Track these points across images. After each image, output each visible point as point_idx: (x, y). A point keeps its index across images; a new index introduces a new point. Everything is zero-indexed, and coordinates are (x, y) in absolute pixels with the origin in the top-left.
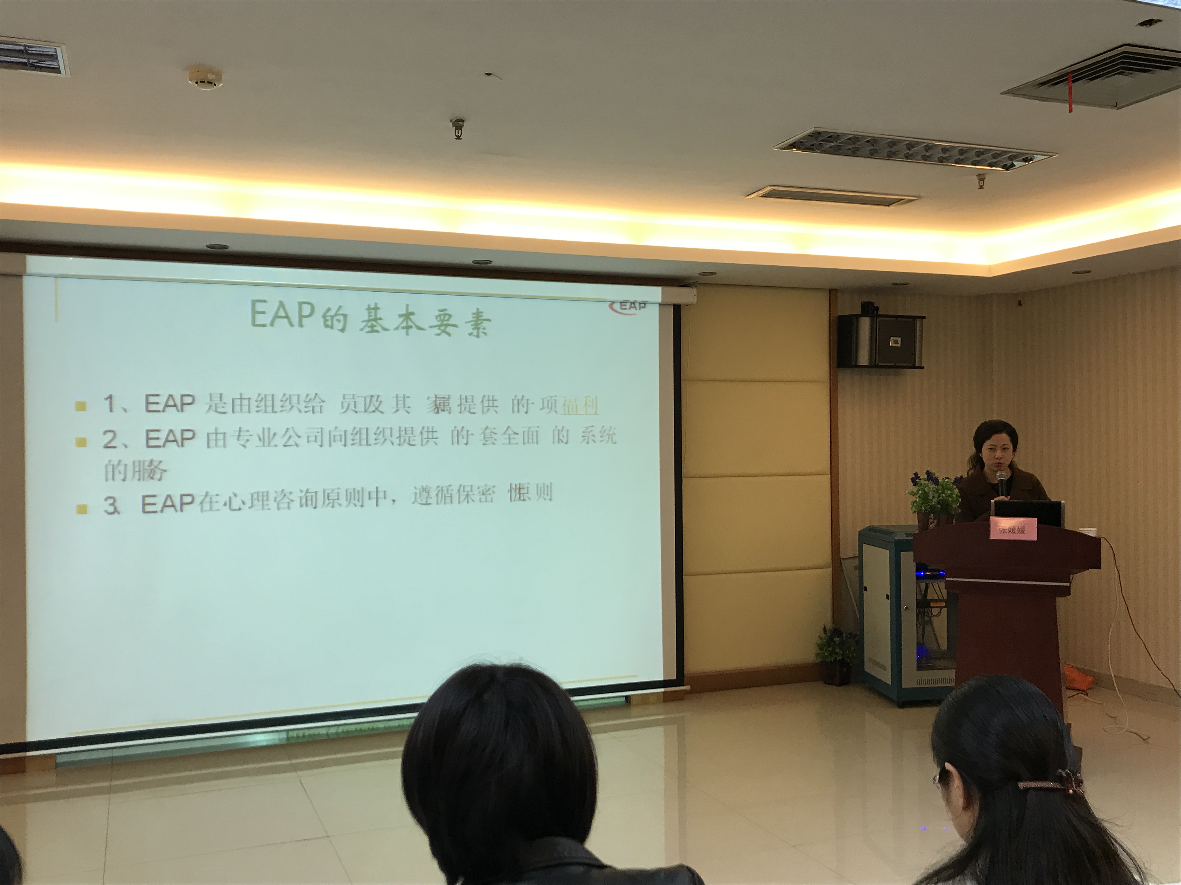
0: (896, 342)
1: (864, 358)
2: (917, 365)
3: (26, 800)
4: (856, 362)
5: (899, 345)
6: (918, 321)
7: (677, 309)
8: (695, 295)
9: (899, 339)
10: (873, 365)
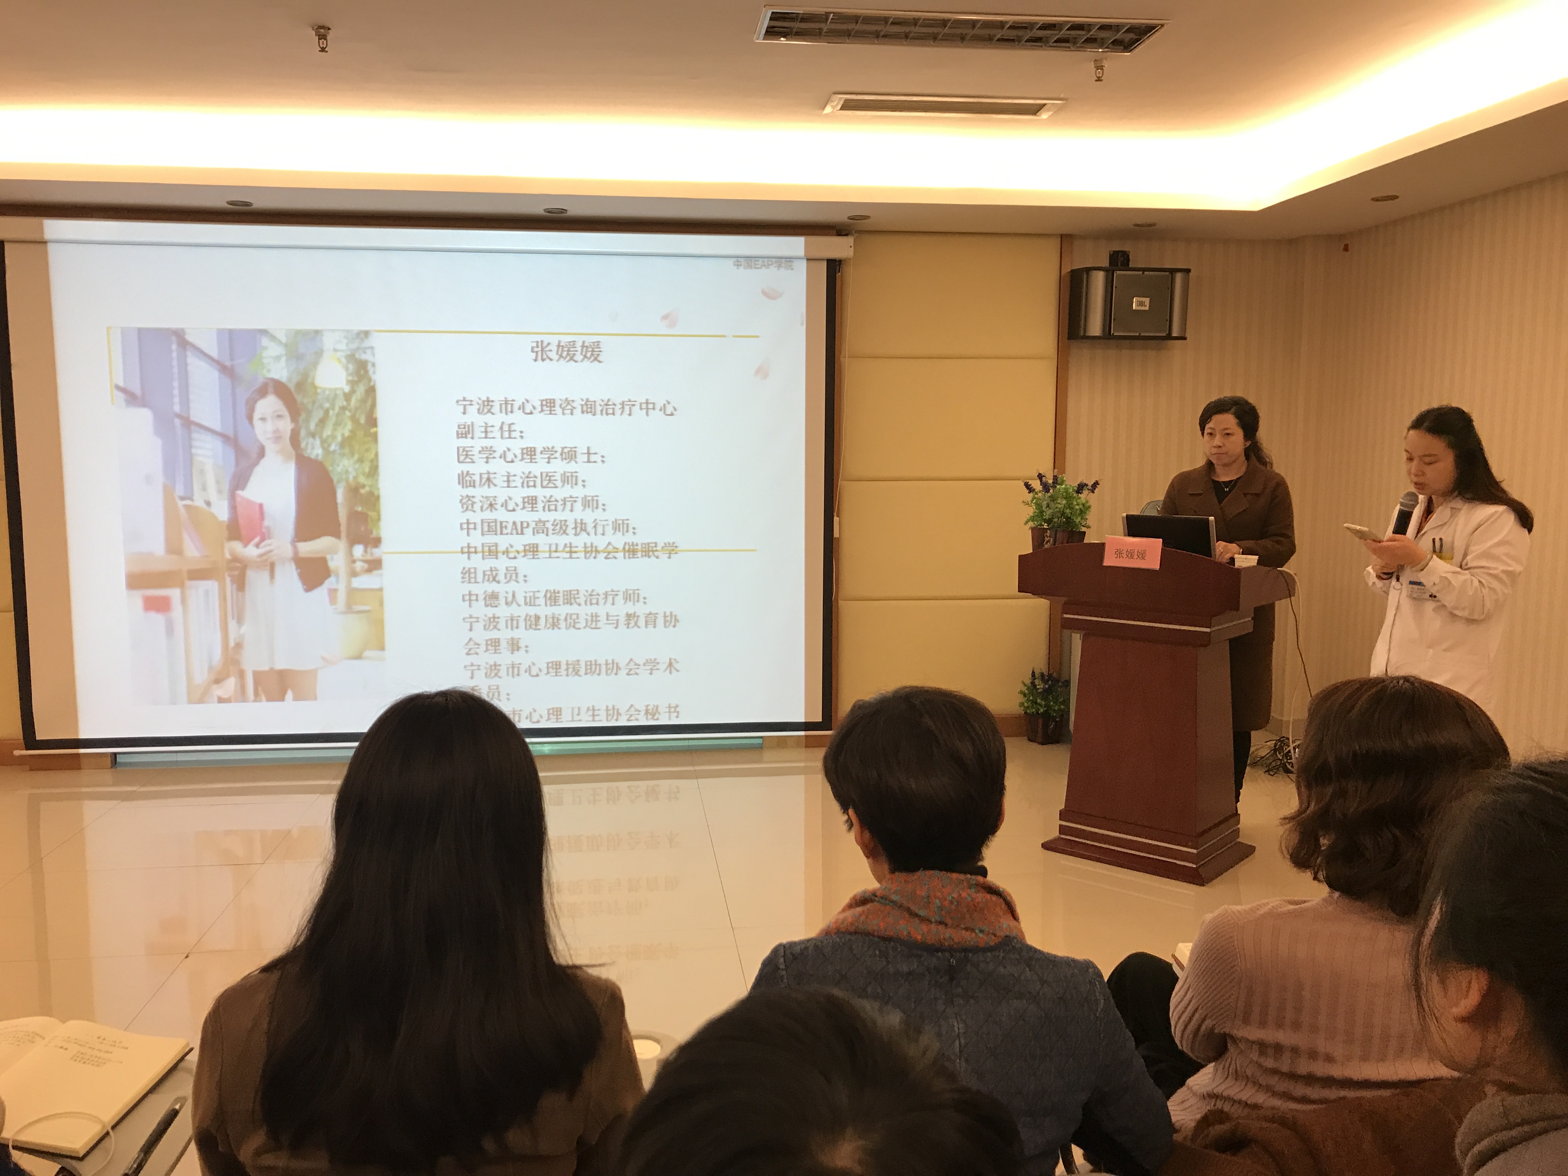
0: (1141, 304)
1: (1095, 327)
2: (1175, 334)
3: (80, 797)
4: (1085, 331)
5: (1147, 308)
6: (1179, 277)
7: (834, 267)
8: (851, 247)
9: (1147, 301)
10: (1107, 335)
